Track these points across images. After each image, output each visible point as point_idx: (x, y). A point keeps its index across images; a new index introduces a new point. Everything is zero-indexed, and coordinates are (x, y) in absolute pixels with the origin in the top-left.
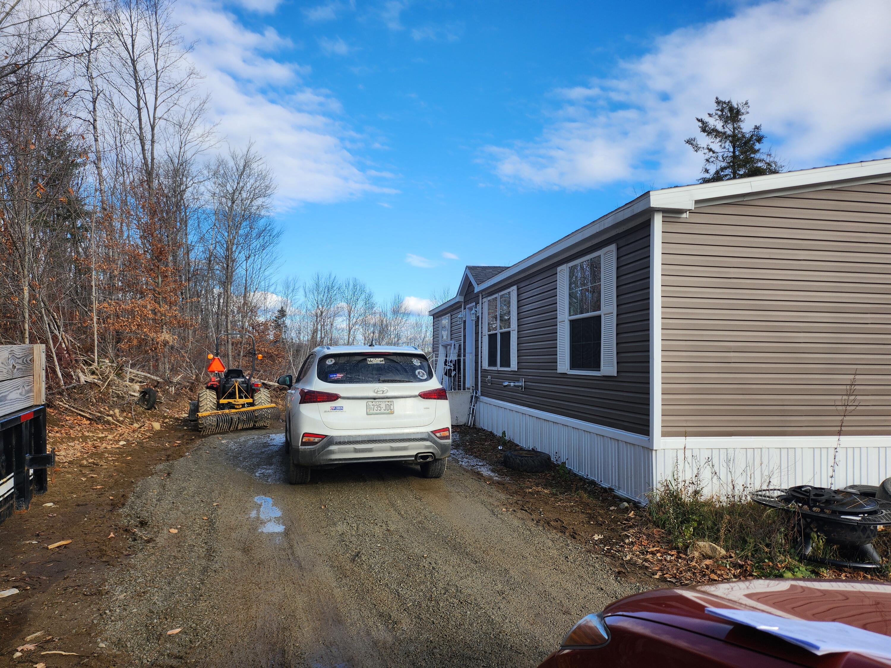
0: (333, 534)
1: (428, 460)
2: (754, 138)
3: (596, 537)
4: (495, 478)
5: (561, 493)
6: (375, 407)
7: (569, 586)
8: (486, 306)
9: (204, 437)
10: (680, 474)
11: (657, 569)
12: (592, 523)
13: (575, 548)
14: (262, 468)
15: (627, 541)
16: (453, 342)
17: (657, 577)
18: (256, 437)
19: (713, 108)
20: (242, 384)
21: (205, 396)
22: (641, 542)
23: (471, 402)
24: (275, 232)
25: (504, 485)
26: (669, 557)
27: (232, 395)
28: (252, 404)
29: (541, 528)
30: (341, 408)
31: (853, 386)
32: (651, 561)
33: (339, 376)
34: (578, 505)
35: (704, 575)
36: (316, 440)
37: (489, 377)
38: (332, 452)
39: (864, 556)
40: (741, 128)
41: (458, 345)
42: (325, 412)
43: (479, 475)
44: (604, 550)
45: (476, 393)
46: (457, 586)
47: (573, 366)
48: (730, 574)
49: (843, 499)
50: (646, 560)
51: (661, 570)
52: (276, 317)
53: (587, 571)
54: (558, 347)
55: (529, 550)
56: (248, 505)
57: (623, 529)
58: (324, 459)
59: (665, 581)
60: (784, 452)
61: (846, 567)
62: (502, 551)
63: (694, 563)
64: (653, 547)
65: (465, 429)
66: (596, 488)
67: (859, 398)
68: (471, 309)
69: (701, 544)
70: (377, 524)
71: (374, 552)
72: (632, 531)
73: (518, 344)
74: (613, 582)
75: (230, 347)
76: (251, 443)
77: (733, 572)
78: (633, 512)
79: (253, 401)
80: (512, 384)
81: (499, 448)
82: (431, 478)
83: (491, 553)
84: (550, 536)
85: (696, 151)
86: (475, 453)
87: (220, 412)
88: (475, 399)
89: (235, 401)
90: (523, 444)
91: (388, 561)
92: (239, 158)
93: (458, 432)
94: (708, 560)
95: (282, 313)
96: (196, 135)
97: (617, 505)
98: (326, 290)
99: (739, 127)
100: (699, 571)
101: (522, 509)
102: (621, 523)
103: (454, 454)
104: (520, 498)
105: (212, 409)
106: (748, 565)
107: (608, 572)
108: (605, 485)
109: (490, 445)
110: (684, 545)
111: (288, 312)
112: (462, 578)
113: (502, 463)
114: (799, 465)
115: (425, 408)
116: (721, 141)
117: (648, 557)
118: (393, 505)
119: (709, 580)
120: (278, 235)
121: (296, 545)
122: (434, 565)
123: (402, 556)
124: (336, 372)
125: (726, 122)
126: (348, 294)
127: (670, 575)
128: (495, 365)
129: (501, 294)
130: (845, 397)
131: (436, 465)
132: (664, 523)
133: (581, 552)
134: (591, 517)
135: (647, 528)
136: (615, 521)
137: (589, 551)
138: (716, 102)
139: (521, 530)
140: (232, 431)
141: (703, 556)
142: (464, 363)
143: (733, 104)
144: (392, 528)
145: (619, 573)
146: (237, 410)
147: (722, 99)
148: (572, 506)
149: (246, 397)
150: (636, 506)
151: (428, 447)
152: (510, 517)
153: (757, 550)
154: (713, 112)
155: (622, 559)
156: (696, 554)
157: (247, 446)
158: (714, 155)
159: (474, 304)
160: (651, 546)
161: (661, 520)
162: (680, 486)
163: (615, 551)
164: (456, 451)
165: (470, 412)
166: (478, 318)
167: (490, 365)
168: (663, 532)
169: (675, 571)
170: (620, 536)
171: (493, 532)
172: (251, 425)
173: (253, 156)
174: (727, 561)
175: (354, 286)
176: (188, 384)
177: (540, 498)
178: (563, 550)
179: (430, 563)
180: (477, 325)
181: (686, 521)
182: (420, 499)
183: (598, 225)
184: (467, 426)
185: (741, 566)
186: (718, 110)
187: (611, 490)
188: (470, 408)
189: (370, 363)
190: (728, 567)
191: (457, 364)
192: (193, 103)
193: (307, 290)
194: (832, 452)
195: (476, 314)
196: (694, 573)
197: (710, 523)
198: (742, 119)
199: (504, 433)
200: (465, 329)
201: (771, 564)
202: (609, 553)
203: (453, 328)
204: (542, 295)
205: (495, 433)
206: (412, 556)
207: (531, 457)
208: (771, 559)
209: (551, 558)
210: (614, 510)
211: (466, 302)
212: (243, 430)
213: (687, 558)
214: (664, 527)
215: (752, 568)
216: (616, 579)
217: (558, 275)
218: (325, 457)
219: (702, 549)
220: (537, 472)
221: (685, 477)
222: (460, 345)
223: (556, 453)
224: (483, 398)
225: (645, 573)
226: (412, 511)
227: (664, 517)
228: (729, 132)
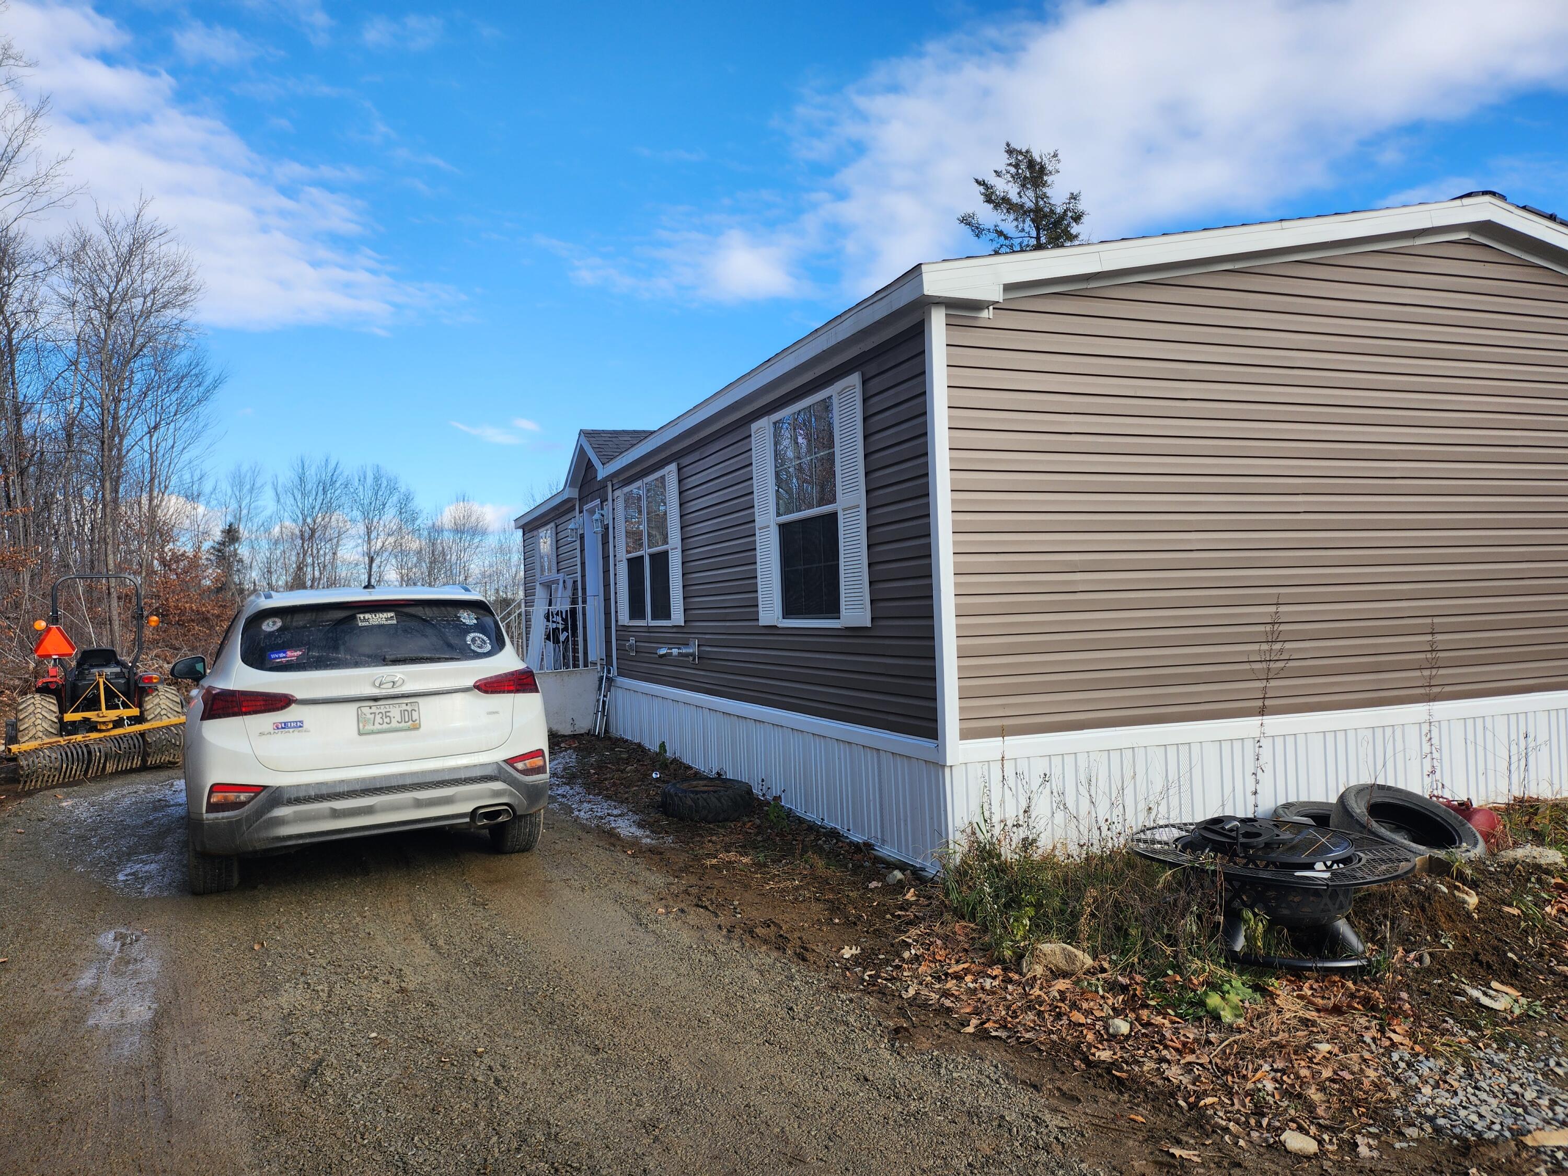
0: (268, 1015)
1: (500, 819)
2: (1070, 214)
3: (847, 953)
4: (644, 841)
5: (773, 861)
6: (378, 717)
7: (798, 1082)
8: (620, 505)
9: (29, 794)
10: (995, 808)
11: (968, 1010)
12: (837, 921)
13: (807, 983)
14: (135, 862)
15: (906, 955)
16: (561, 576)
17: (970, 1029)
18: (144, 787)
19: (1002, 161)
20: (116, 678)
21: (31, 708)
22: (934, 953)
23: (600, 689)
24: (208, 381)
25: (661, 853)
26: (989, 981)
27: (92, 704)
28: (140, 719)
29: (736, 945)
30: (299, 725)
31: (1276, 626)
32: (956, 993)
33: (293, 655)
34: (808, 883)
35: (1059, 1016)
36: (243, 797)
37: (632, 640)
38: (280, 821)
39: (1338, 947)
40: (1048, 197)
41: (572, 581)
42: (262, 734)
43: (611, 837)
44: (864, 980)
45: (609, 671)
46: (549, 1124)
47: (789, 610)
48: (1106, 1006)
49: (1293, 839)
50: (946, 994)
51: (977, 1012)
52: (219, 544)
53: (833, 1035)
54: (759, 577)
55: (712, 1003)
56: (78, 958)
57: (899, 930)
58: (260, 838)
59: (987, 1038)
60: (1172, 751)
61: (1310, 969)
62: (656, 1012)
63: (1036, 992)
64: (957, 962)
65: (589, 742)
66: (840, 844)
67: (1288, 645)
68: (592, 512)
69: (1046, 947)
70: (376, 979)
71: (358, 1055)
72: (914, 932)
73: (683, 575)
74: (887, 1055)
75: (114, 603)
76: (127, 801)
77: (1110, 1002)
78: (912, 890)
79: (142, 713)
80: (675, 651)
81: (654, 775)
82: (512, 853)
83: (630, 1020)
84: (755, 961)
85: (977, 236)
86: (607, 789)
87: (62, 741)
88: (606, 684)
89: (98, 715)
90: (699, 765)
91: (390, 1076)
92: (118, 229)
93: (575, 749)
94: (1061, 981)
95: (231, 534)
96: (18, 180)
97: (881, 878)
98: (321, 488)
99: (1044, 196)
100: (1048, 1008)
101: (697, 906)
102: (893, 915)
103: (564, 796)
104: (693, 880)
105: (48, 733)
106: (1137, 984)
107: (874, 1031)
108: (858, 838)
109: (636, 770)
110: (1013, 952)
111: (243, 532)
112: (561, 1099)
113: (658, 807)
114: (1197, 772)
115: (490, 713)
116: (1016, 219)
117: (949, 985)
118: (420, 926)
119: (1069, 1024)
120: (216, 384)
121: (170, 1053)
122: (499, 1073)
123: (424, 1056)
124: (283, 647)
125: (1023, 186)
126: (365, 495)
127: (995, 1022)
128: (642, 616)
129: (646, 480)
130: (1265, 647)
131: (520, 827)
132: (974, 908)
133: (818, 990)
134: (835, 908)
135: (942, 923)
136: (879, 912)
137: (834, 987)
138: (1007, 152)
139: (696, 956)
140: (90, 780)
141: (1052, 971)
142: (584, 614)
143: (1034, 155)
144: (412, 981)
145: (897, 1030)
146: (102, 735)
147: (1015, 145)
148: (797, 889)
149: (126, 706)
150: (917, 876)
151: (497, 794)
152: (674, 925)
153: (1148, 951)
154: (1002, 167)
155: (900, 996)
156: (1039, 970)
157: (115, 811)
158: (1007, 242)
159: (598, 501)
160: (953, 961)
161: (968, 905)
162: (997, 831)
163: (886, 979)
164: (568, 787)
165: (598, 707)
166: (606, 528)
167: (632, 617)
168: (972, 929)
169: (1003, 1013)
170: (892, 945)
171: (638, 967)
172: (137, 762)
173: (149, 227)
174: (1098, 979)
175: (377, 479)
176: (17, 682)
177: (735, 875)
178: (783, 992)
179: (491, 1069)
180: (605, 543)
181: (1013, 903)
182: (484, 905)
183: (824, 337)
184: (594, 735)
185: (1124, 989)
186: (1010, 164)
187: (869, 846)
188: (598, 701)
189: (364, 624)
190: (1101, 992)
191: (571, 620)
192: (10, 116)
193: (280, 489)
194: (1250, 746)
195: (602, 521)
196: (1040, 1014)
197: (1057, 903)
198: (1049, 182)
199: (663, 746)
200: (582, 550)
201: (1178, 978)
202: (874, 985)
203: (561, 550)
204: (725, 478)
205: (647, 745)
206: (448, 1055)
207: (715, 792)
208: (1178, 968)
209: (758, 1016)
210: (876, 887)
211: (583, 499)
212: (117, 774)
213: (1024, 980)
214: (973, 918)
215: (1144, 989)
216: (893, 1046)
217: (753, 438)
218: (264, 834)
219: (1049, 958)
220: (726, 820)
221: (1004, 814)
222: (575, 582)
223: (763, 781)
224: (620, 680)
225: (946, 1024)
226: (463, 934)
227: (973, 897)
228: (1029, 205)
